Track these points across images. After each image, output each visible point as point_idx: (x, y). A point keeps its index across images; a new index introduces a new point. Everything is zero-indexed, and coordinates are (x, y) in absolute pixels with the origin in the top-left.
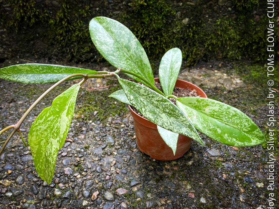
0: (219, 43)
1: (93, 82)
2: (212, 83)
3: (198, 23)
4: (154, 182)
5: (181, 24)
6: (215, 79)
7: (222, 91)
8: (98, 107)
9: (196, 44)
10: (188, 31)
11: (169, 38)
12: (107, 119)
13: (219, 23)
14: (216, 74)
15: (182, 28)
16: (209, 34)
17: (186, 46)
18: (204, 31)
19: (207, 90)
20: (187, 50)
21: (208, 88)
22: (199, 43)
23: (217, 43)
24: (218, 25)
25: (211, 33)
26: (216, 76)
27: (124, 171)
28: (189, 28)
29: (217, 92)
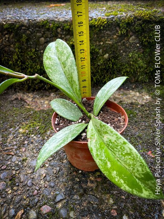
0: (132, 70)
1: (42, 103)
2: (129, 100)
3: (115, 56)
4: (78, 197)
5: (103, 58)
6: (131, 96)
7: (136, 105)
8: (41, 123)
9: (115, 72)
10: (108, 63)
11: (96, 69)
12: (46, 132)
13: (131, 56)
14: (131, 93)
15: (104, 61)
16: (124, 64)
17: (108, 74)
18: (120, 62)
19: (125, 105)
20: (109, 77)
21: (125, 104)
22: (117, 71)
23: (130, 71)
24: (130, 58)
25: (125, 64)
26: (131, 94)
27: (52, 184)
28: (109, 61)
29: (133, 107)
